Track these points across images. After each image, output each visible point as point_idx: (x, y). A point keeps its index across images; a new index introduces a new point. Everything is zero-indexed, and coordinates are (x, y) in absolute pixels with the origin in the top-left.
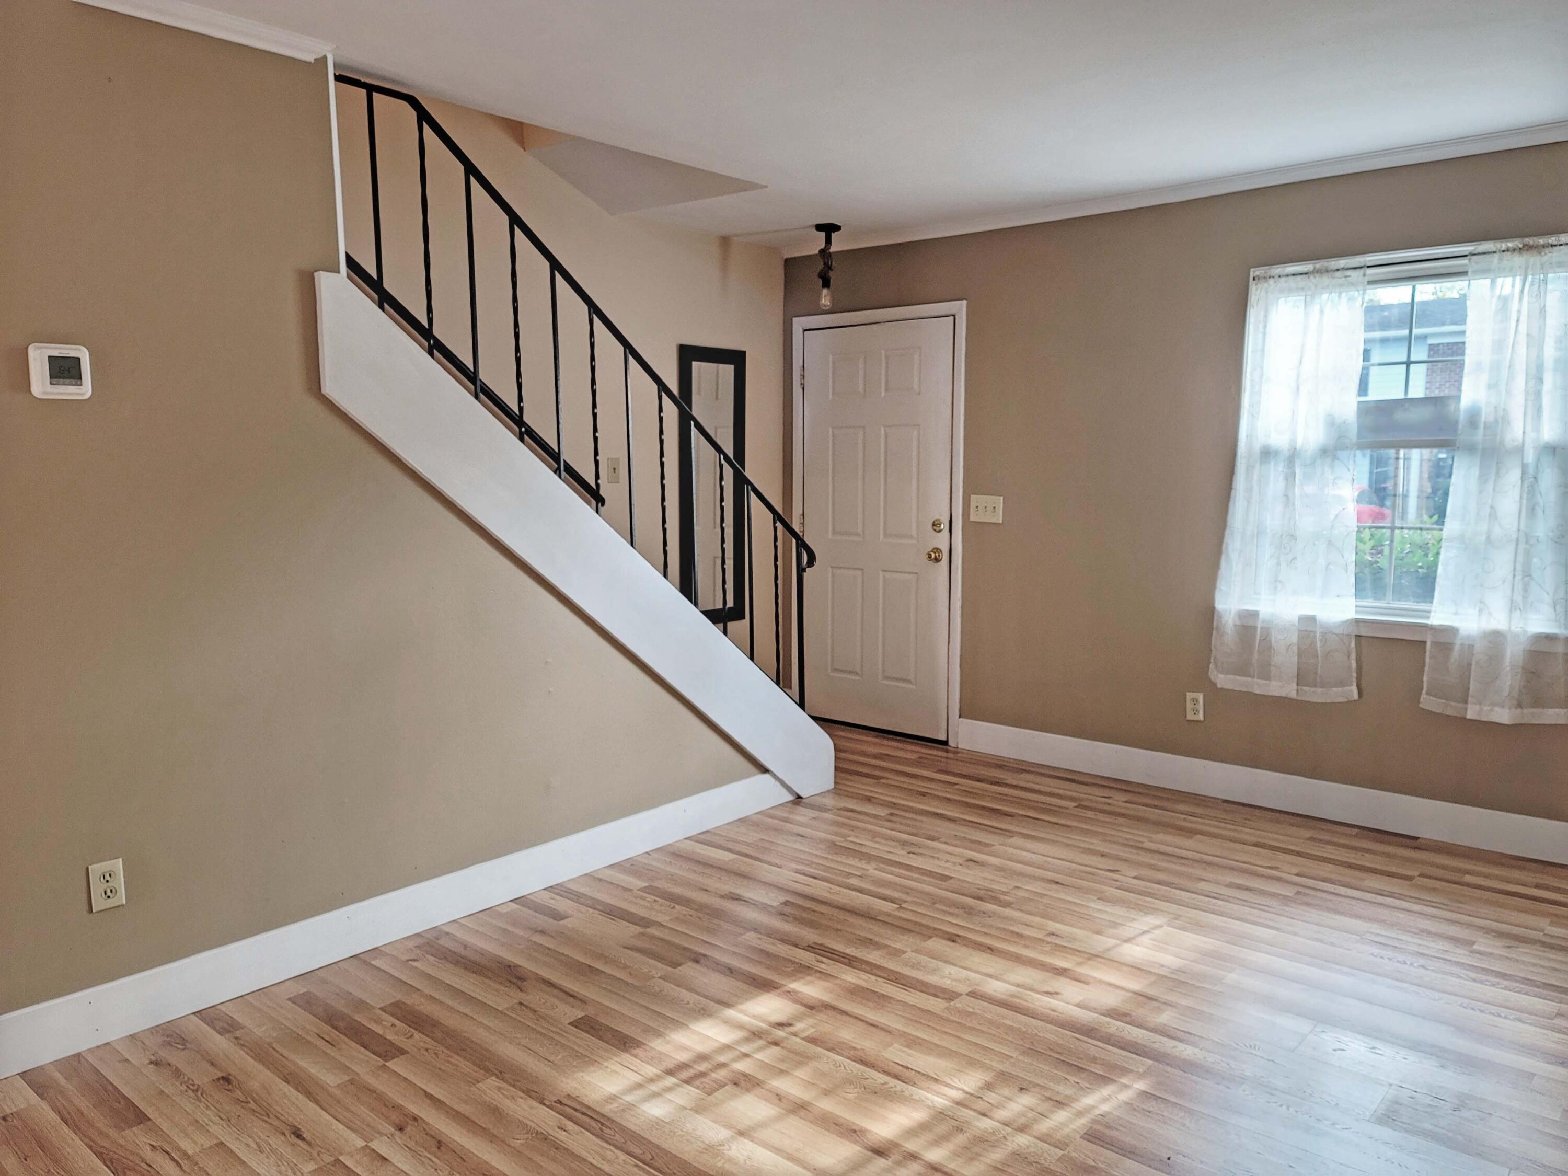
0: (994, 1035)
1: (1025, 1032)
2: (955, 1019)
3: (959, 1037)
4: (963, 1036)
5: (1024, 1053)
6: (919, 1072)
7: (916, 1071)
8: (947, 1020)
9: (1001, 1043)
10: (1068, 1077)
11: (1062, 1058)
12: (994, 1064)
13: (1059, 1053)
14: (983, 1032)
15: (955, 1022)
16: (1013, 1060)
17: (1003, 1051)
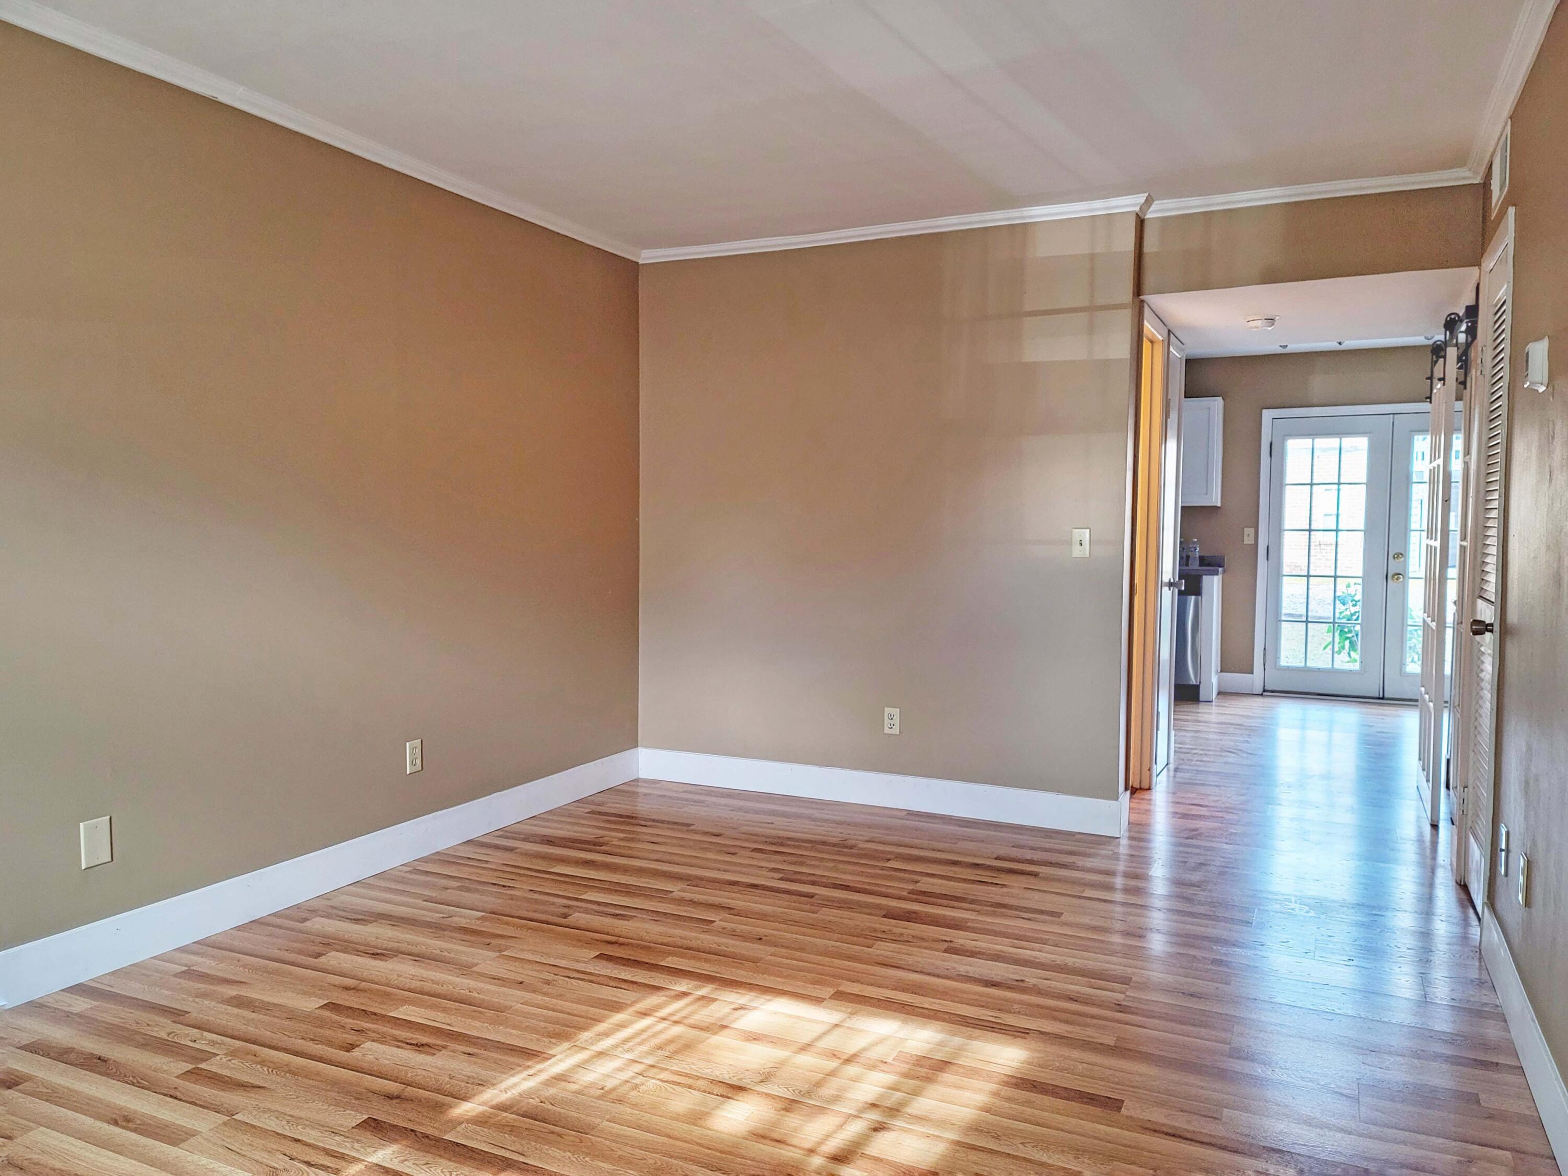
0: (626, 1144)
1: (588, 1154)
2: (675, 1162)
3: (670, 1137)
4: (665, 1139)
5: (593, 1127)
6: (709, 1093)
7: (713, 1094)
8: (686, 1159)
9: (618, 1135)
10: (550, 1107)
11: (550, 1127)
12: (629, 1110)
13: (553, 1133)
14: (641, 1148)
15: (676, 1158)
16: (608, 1117)
17: (618, 1126)
